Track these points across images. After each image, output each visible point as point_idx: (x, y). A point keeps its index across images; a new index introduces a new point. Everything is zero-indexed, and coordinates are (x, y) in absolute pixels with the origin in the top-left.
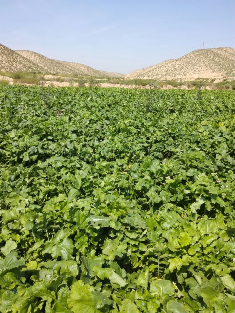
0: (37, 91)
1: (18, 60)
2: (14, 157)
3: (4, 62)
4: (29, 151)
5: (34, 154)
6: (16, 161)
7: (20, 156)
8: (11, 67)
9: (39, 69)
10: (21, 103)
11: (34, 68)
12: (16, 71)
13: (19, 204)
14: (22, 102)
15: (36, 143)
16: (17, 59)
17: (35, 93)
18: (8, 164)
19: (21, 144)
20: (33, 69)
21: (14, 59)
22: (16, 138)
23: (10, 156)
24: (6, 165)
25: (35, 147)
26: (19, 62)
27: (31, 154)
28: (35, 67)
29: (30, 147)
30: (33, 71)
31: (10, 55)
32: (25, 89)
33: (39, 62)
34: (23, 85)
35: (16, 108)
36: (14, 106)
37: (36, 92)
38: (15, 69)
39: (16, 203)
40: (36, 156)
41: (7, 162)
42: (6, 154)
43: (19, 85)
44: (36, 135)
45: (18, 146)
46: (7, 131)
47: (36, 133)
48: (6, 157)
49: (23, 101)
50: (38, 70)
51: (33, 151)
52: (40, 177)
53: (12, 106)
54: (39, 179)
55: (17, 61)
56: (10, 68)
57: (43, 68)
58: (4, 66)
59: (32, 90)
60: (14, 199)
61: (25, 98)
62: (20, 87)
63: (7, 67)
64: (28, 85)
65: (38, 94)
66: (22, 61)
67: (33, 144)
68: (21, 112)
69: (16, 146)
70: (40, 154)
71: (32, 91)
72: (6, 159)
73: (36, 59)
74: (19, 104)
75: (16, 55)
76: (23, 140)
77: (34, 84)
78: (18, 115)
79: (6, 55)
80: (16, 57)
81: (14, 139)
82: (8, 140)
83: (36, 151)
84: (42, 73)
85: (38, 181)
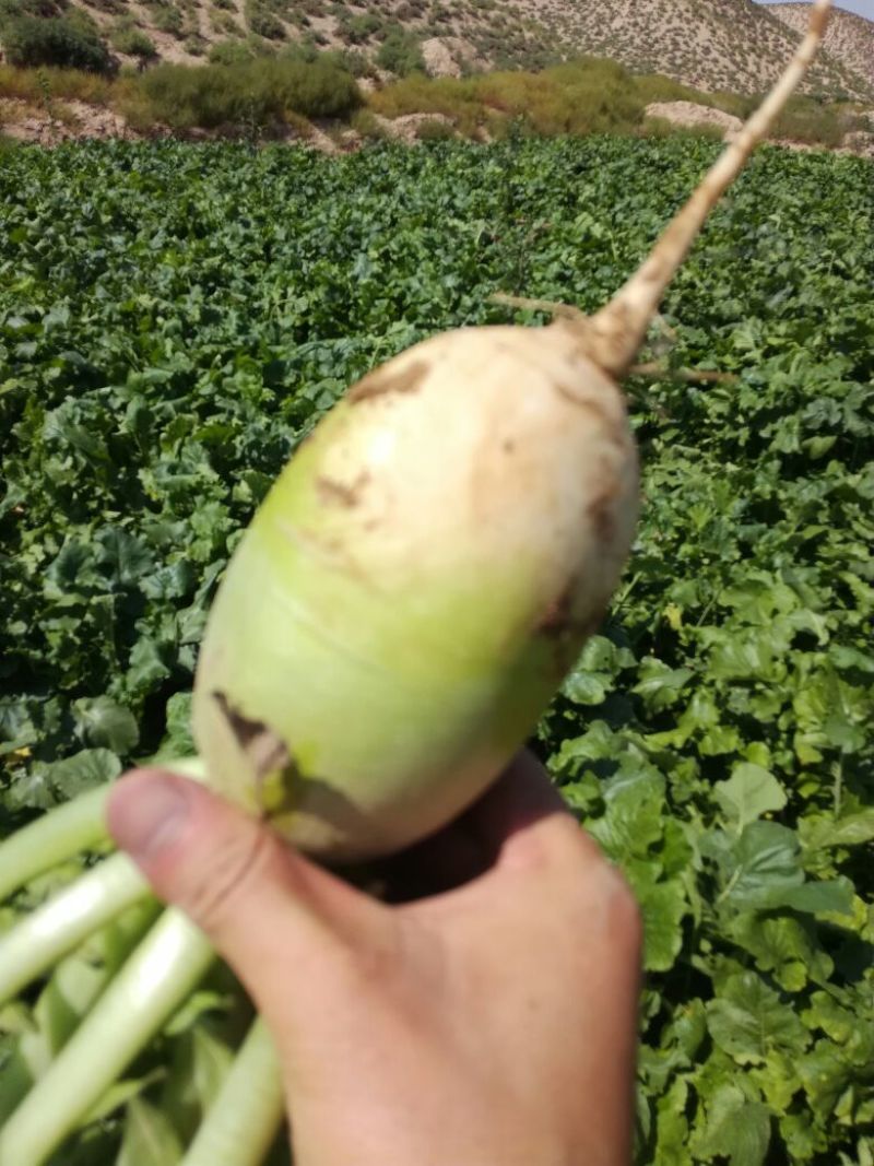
0: (836, 175)
1: (771, 44)
2: (737, 426)
3: (714, 54)
4: (806, 415)
5: (825, 429)
6: (742, 443)
7: (763, 427)
8: (734, 74)
9: (843, 84)
10: (773, 217)
11: (826, 81)
12: (751, 89)
13: (768, 622)
14: (774, 213)
15: (837, 386)
16: (766, 39)
17: (827, 180)
18: (705, 448)
19: (778, 380)
20: (819, 84)
21: (754, 41)
22: (756, 354)
23: (721, 422)
24: (696, 451)
25: (833, 401)
26: (769, 54)
27: (810, 427)
28: (830, 76)
29: (811, 400)
30: (816, 93)
31: (742, 26)
32: (786, 162)
33: (850, 56)
34: (778, 148)
35: (750, 236)
36: (745, 226)
37: (832, 178)
38: (751, 83)
39: (758, 617)
40: (829, 440)
41: (705, 441)
42: (710, 411)
43: (765, 147)
44: (839, 354)
45: (765, 386)
46: (720, 320)
47: (843, 344)
48: (707, 421)
49: (779, 211)
50: (839, 90)
51: (824, 416)
52: (850, 535)
53: (737, 227)
54: (845, 541)
55: (765, 50)
56: (732, 79)
57: (860, 79)
58: (711, 71)
59: (815, 168)
60: (747, 597)
61: (789, 197)
62: (765, 153)
63: (721, 72)
64: (795, 148)
65: (839, 188)
66: (781, 50)
67: (829, 391)
68: (776, 252)
69: (754, 387)
70: (850, 434)
71: (815, 171)
72: (704, 430)
73: (843, 42)
74: (765, 222)
75: (768, 25)
76: (785, 367)
77: (817, 145)
78: (761, 264)
79: (728, 24)
80: (763, 34)
81: (748, 355)
82: (724, 355)
83: (834, 420)
84: (854, 101)
85: (841, 547)
